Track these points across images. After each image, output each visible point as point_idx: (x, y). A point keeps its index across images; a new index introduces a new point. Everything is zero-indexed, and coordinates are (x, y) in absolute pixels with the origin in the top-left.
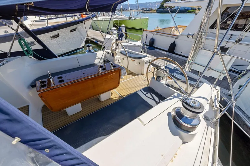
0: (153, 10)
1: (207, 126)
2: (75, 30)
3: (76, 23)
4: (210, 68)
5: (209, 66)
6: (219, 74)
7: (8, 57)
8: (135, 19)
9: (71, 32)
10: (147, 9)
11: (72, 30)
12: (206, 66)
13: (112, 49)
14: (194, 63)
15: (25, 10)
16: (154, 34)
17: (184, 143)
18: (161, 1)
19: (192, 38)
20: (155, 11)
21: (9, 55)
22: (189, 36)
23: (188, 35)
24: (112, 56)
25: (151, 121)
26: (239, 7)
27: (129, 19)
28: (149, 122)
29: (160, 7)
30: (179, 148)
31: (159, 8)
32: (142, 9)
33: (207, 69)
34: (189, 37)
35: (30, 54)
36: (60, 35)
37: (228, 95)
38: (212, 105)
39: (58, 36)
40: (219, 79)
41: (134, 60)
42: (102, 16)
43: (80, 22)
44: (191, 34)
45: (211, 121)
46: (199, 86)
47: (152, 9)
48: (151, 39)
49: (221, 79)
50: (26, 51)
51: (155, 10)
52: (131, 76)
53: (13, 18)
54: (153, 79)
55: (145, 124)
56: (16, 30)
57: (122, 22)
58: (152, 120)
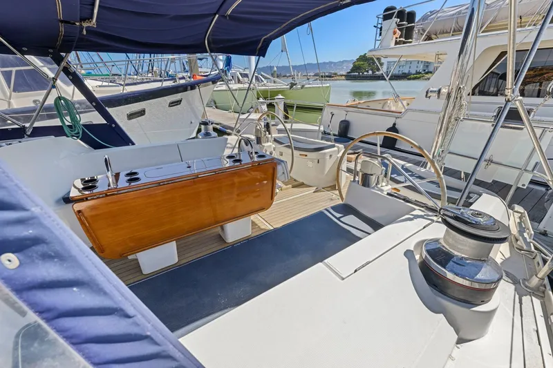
0: (338, 76)
1: (517, 296)
2: (178, 102)
3: (181, 89)
4: (492, 162)
5: (487, 156)
6: (518, 172)
7: (26, 137)
8: (303, 87)
9: (169, 106)
10: (327, 74)
11: (173, 103)
12: (478, 157)
13: (258, 127)
14: (450, 153)
15: (77, 38)
16: (347, 111)
17: (461, 341)
18: (353, 60)
19: (439, 97)
20: (343, 77)
21: (29, 133)
22: (429, 94)
23: (427, 92)
24: (258, 143)
25: (360, 268)
26: (528, 50)
27: (291, 87)
28: (356, 271)
29: (352, 70)
30: (450, 356)
31: (350, 73)
32: (315, 75)
33: (483, 164)
34: (429, 97)
35: (76, 132)
36: (146, 111)
37: (540, 233)
38: (515, 246)
39: (142, 113)
40: (520, 186)
41: (306, 156)
42: (235, 83)
43: (189, 88)
44: (435, 89)
45: (524, 284)
46: (471, 201)
47: (335, 74)
48: (342, 121)
49: (524, 185)
50: (68, 126)
51: (341, 76)
52: (301, 189)
53: (51, 53)
54: (355, 184)
55: (344, 277)
56: (53, 78)
57: (274, 93)
58: (363, 266)
